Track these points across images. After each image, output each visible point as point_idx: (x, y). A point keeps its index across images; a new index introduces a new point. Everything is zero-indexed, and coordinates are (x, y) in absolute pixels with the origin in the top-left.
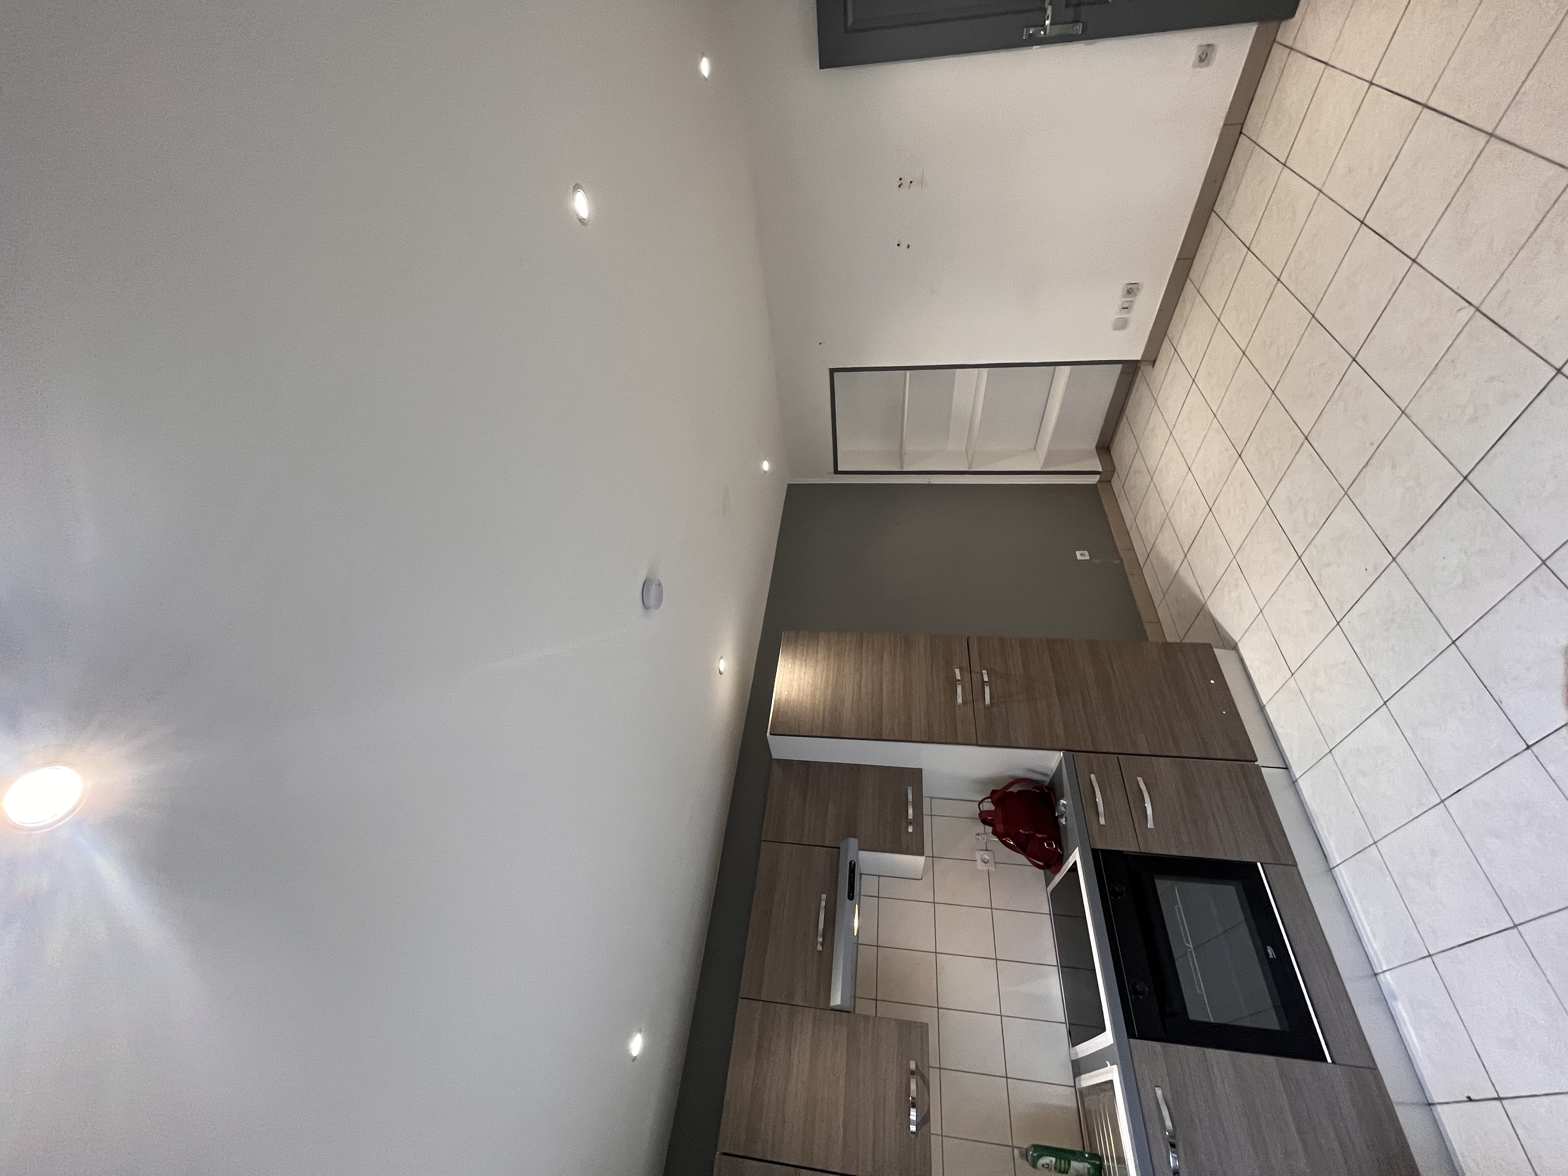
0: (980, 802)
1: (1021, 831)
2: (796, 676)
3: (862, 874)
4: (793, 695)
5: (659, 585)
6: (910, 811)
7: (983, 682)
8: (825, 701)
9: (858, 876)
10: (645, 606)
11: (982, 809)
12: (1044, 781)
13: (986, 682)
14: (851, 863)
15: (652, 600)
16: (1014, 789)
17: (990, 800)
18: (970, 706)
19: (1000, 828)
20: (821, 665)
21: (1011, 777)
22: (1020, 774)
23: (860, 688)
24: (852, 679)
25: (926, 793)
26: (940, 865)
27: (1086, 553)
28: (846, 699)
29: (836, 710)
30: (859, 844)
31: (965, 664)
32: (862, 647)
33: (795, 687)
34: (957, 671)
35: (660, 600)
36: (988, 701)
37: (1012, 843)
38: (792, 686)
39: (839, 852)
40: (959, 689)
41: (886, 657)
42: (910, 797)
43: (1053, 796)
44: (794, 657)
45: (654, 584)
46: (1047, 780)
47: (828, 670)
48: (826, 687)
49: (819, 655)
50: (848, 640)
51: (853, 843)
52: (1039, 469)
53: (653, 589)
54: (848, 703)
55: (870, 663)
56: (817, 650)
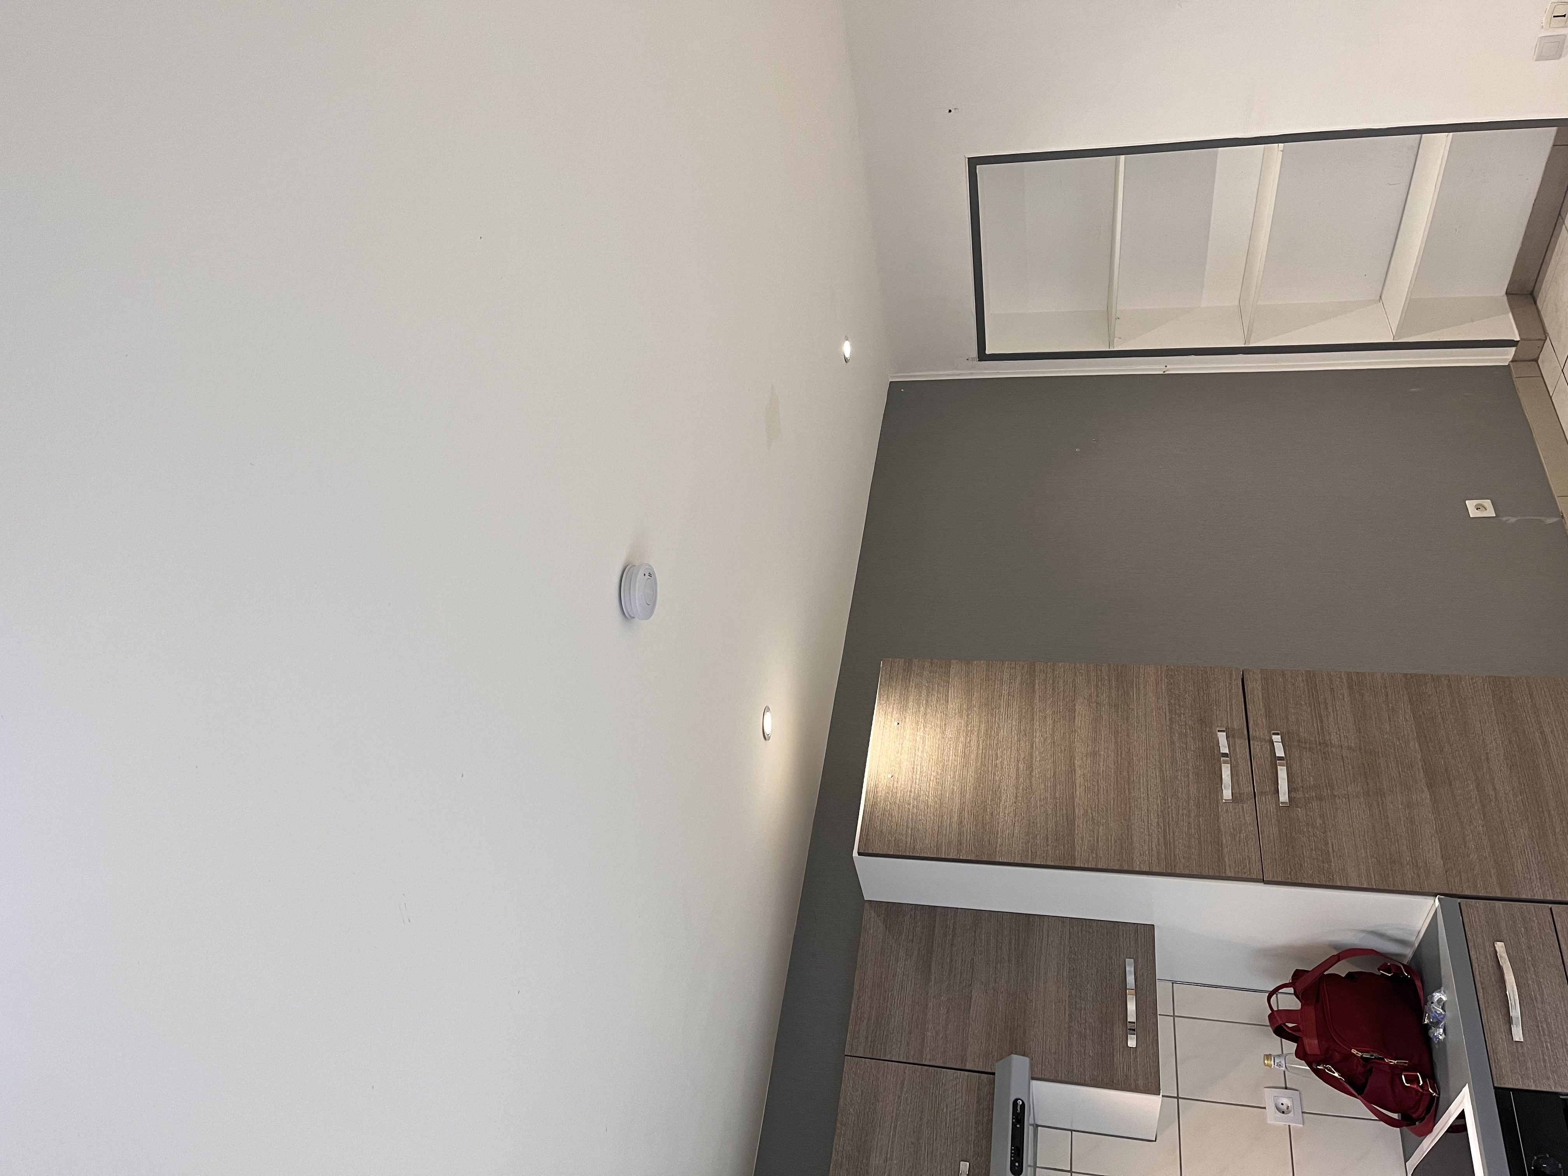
0: (1271, 994)
1: (1354, 1051)
2: (907, 744)
3: (1038, 1126)
4: (901, 781)
5: (650, 575)
6: (1131, 1007)
7: (1275, 759)
8: (962, 794)
9: (1031, 1128)
10: (626, 615)
11: (1275, 1009)
12: (1403, 956)
13: (1281, 758)
14: (1015, 1101)
15: (637, 602)
16: (1341, 969)
17: (1291, 990)
18: (1248, 806)
19: (1312, 1044)
20: (956, 723)
21: (1335, 946)
22: (1351, 939)
23: (1030, 768)
24: (1014, 752)
25: (1160, 972)
26: (1192, 1112)
27: (1487, 503)
28: (1004, 786)
29: (985, 810)
30: (1032, 1066)
31: (1238, 723)
32: (1034, 692)
33: (906, 764)
34: (1222, 737)
35: (651, 604)
36: (1284, 797)
37: (1336, 1075)
38: (900, 763)
39: (993, 1082)
40: (1226, 772)
41: (1080, 708)
42: (1131, 979)
43: (1418, 984)
44: (904, 708)
45: (641, 573)
46: (1409, 952)
47: (969, 733)
48: (965, 766)
49: (950, 706)
50: (1006, 676)
51: (1020, 1064)
52: (1390, 340)
53: (640, 583)
54: (1008, 796)
55: (1049, 721)
56: (947, 696)
